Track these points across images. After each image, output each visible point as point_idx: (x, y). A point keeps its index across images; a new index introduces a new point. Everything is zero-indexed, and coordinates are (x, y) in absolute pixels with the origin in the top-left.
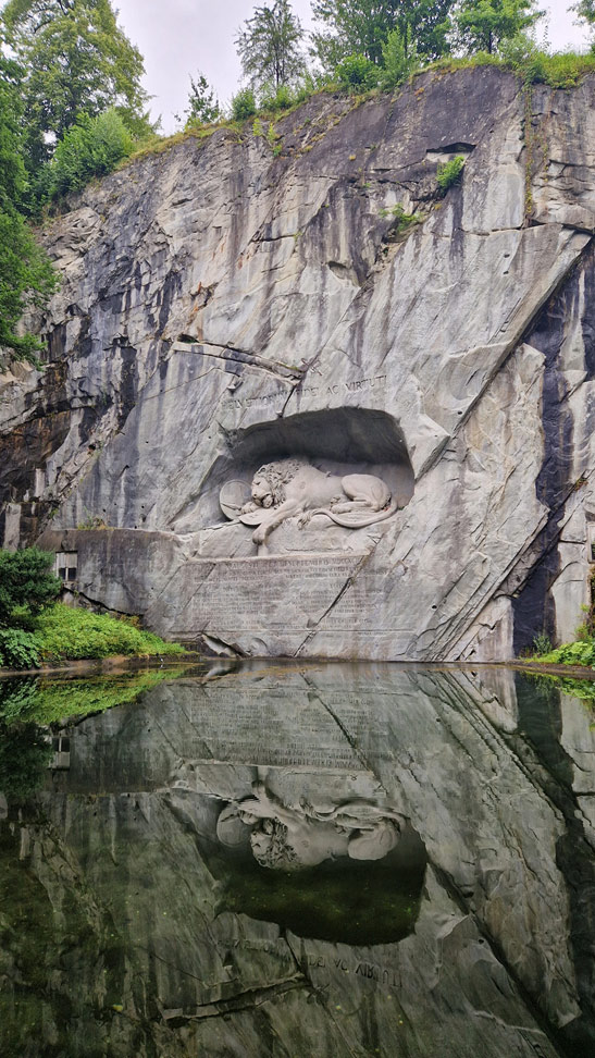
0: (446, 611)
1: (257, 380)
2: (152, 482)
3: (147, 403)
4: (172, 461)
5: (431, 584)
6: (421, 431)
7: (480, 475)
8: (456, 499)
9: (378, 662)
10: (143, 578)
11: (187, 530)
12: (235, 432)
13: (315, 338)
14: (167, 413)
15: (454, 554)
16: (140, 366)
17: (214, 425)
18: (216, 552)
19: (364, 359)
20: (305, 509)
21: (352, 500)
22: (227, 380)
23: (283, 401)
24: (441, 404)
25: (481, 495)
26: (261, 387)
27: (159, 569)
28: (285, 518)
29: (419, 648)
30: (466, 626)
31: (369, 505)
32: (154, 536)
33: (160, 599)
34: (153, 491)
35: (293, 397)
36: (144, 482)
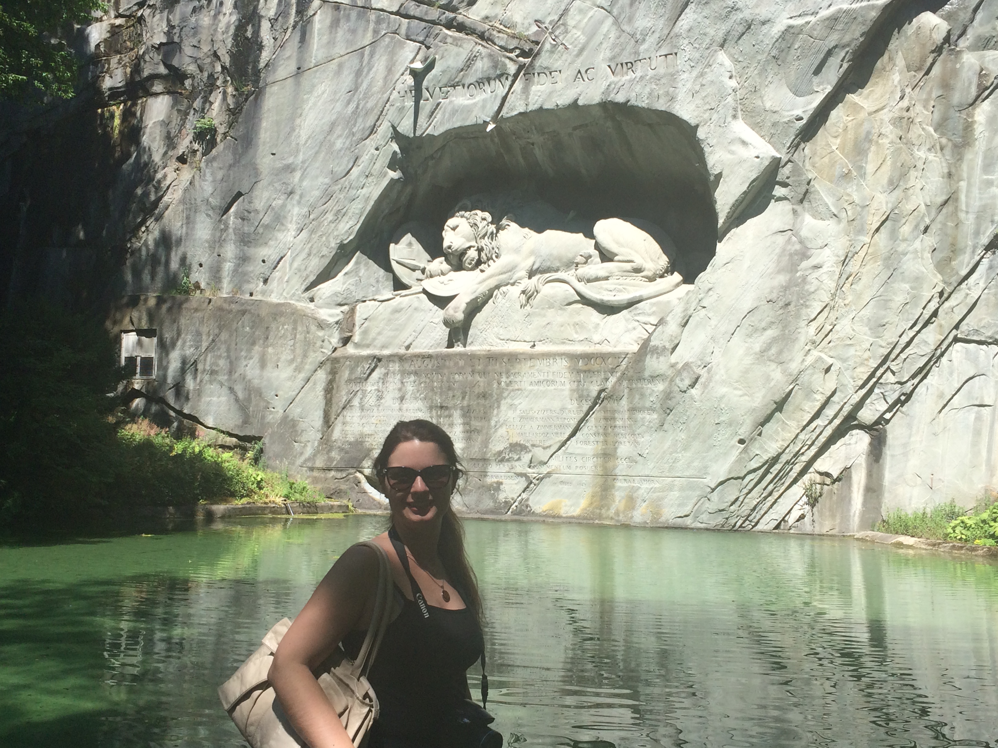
0: (761, 448)
1: (458, 54)
2: (279, 220)
3: (275, 88)
4: (312, 185)
5: (740, 403)
6: (733, 148)
9: (643, 527)
10: (261, 377)
12: (418, 141)
14: (307, 107)
16: (265, 25)
17: (384, 129)
18: (381, 340)
19: (641, 24)
20: (531, 274)
21: (611, 260)
22: (410, 54)
23: (501, 91)
24: (768, 105)
25: (829, 259)
26: (465, 66)
27: (290, 362)
28: (498, 287)
29: (712, 506)
30: (793, 474)
31: (638, 270)
32: (282, 310)
34: (280, 236)
35: (518, 86)
36: (266, 220)
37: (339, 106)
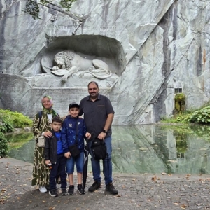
0: (137, 108)
2: (11, 54)
3: (9, 19)
4: (21, 45)
5: (133, 99)
6: (130, 48)
7: (146, 65)
8: (140, 72)
10: (10, 94)
11: (29, 75)
12: (52, 38)
13: (88, 7)
14: (19, 25)
15: (139, 90)
17: (43, 34)
18: (43, 85)
19: (108, 19)
22: (49, 16)
23: (75, 29)
24: (135, 40)
25: (147, 71)
26: (66, 22)
27: (18, 91)
28: (73, 74)
29: (128, 120)
30: (142, 113)
32: (15, 77)
33: (19, 104)
34: (12, 58)
35: (80, 28)
36: (7, 53)
37: (29, 26)
